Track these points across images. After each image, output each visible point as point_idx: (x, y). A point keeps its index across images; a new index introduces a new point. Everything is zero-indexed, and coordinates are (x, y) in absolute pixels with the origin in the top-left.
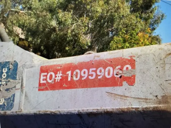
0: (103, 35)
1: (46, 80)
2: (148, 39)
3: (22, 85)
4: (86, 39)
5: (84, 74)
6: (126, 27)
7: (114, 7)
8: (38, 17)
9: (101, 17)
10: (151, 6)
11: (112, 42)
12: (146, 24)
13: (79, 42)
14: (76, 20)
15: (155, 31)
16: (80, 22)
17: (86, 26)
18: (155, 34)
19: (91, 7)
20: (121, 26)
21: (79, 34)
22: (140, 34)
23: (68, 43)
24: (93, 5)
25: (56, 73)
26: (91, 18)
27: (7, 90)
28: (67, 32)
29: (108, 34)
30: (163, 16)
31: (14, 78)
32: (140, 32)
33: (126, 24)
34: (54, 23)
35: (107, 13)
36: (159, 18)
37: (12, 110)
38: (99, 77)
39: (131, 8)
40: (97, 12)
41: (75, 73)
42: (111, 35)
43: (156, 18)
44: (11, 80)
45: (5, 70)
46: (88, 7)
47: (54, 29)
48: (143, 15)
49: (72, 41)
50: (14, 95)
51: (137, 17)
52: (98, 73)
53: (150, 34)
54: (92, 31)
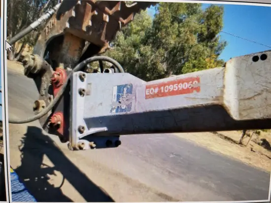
0: (177, 62)
1: (149, 92)
2: (214, 63)
3: (136, 97)
4: (163, 67)
5: (171, 88)
6: (195, 54)
7: (184, 39)
8: (125, 52)
9: (174, 48)
10: (214, 36)
11: (184, 68)
12: (212, 50)
13: (157, 69)
14: (154, 52)
15: (219, 56)
16: (157, 54)
17: (162, 56)
18: (220, 58)
19: (166, 40)
20: (191, 54)
21: (156, 63)
22: (207, 60)
23: (149, 71)
24: (168, 38)
25: (155, 89)
26: (166, 49)
27: (127, 100)
28: (147, 62)
29: (180, 61)
30: (225, 43)
31: (131, 93)
32: (207, 57)
33: (195, 52)
34: (137, 56)
35: (179, 44)
36: (222, 45)
37: (131, 111)
38: (180, 89)
39: (198, 38)
40: (171, 44)
41: (165, 88)
42: (183, 62)
43: (220, 45)
44: (130, 94)
45: (125, 89)
46: (164, 41)
47: (137, 61)
48: (209, 44)
49: (151, 69)
50: (131, 103)
51: (203, 46)
52: (179, 87)
53: (216, 58)
54: (167, 59)
